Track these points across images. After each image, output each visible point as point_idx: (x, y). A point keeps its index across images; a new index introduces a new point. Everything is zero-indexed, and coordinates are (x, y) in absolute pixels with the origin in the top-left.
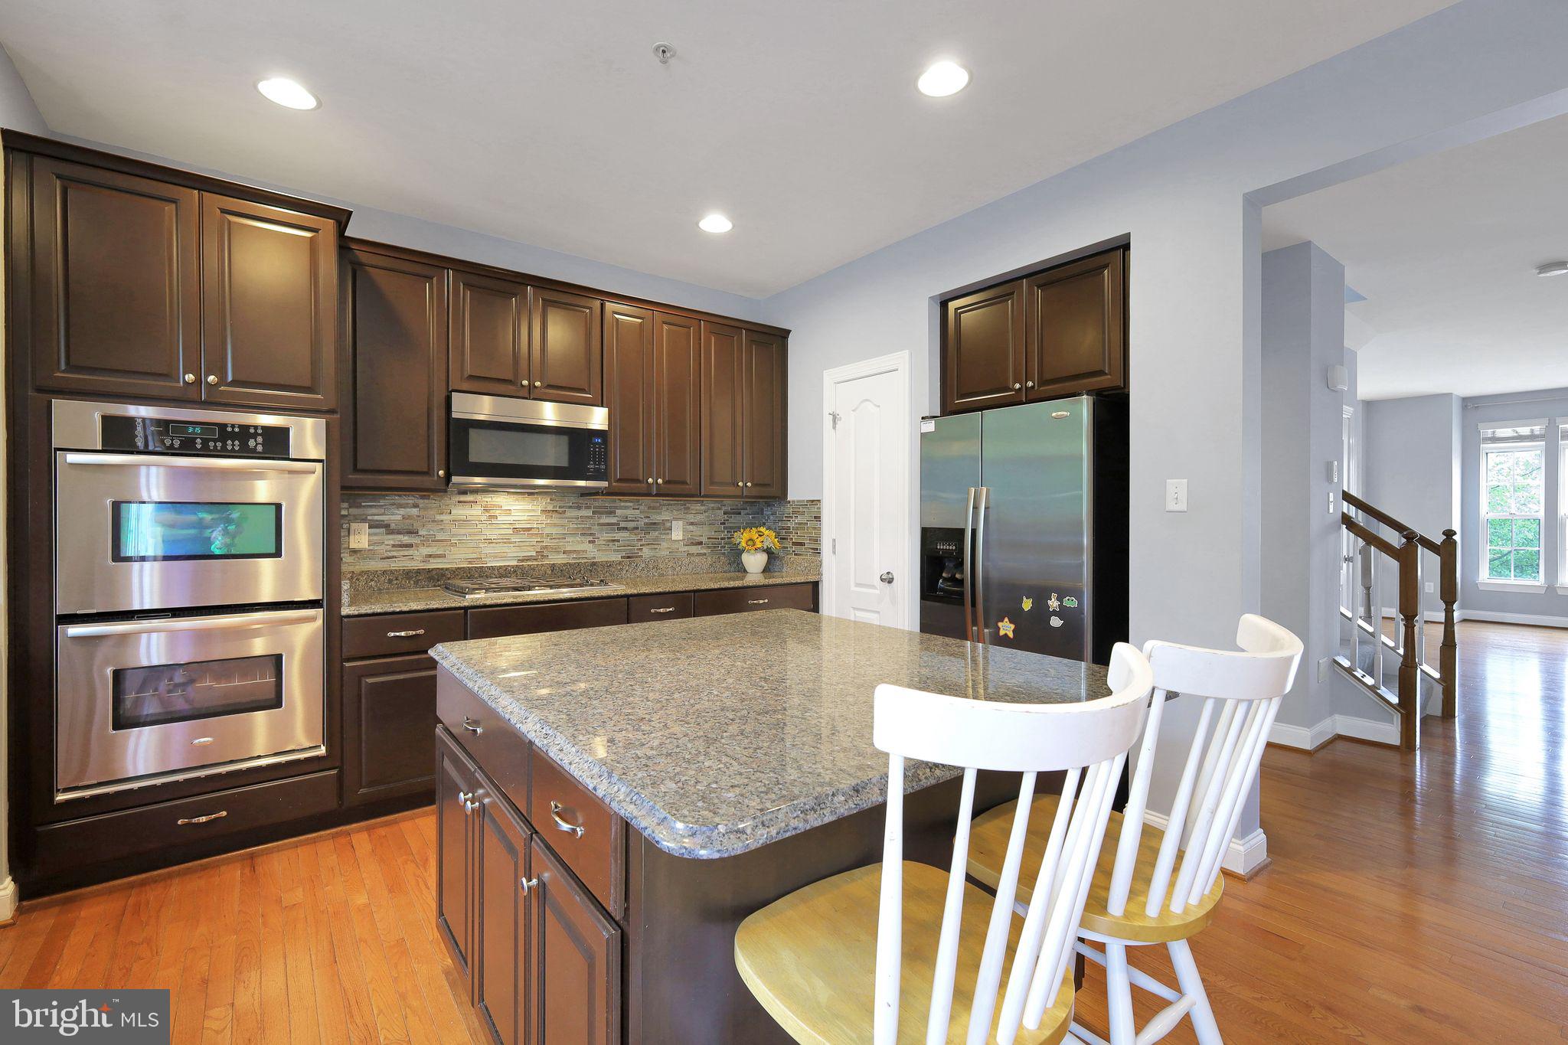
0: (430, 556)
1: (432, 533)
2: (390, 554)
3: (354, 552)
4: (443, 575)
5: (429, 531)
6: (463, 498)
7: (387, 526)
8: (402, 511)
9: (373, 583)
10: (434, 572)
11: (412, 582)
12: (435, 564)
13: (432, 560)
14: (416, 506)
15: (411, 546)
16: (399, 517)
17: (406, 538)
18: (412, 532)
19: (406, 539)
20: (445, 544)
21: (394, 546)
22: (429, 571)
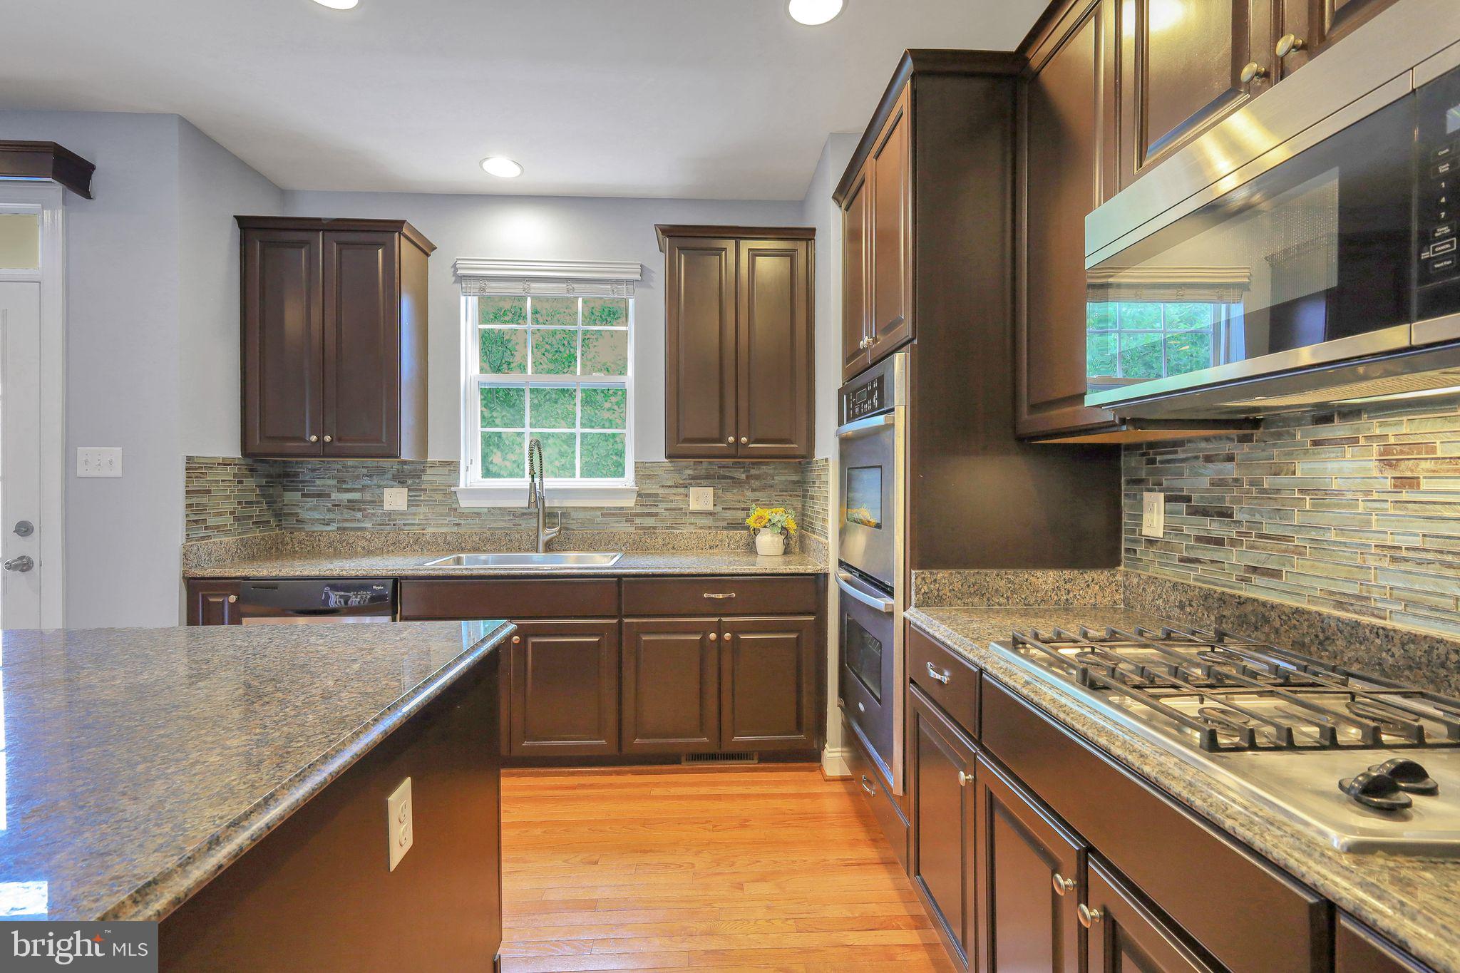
0: (1255, 569)
1: (1258, 518)
2: (1192, 555)
3: (1151, 542)
4: (1266, 620)
5: (1252, 512)
6: (1325, 432)
7: (1188, 499)
8: (1212, 470)
9: (1160, 602)
10: (1249, 608)
11: (1213, 618)
12: (1261, 591)
13: (1256, 579)
14: (1230, 458)
15: (1219, 542)
16: (1205, 483)
17: (1215, 525)
18: (1225, 514)
19: (1215, 527)
20: (1283, 545)
21: (1198, 539)
22: (1242, 602)
